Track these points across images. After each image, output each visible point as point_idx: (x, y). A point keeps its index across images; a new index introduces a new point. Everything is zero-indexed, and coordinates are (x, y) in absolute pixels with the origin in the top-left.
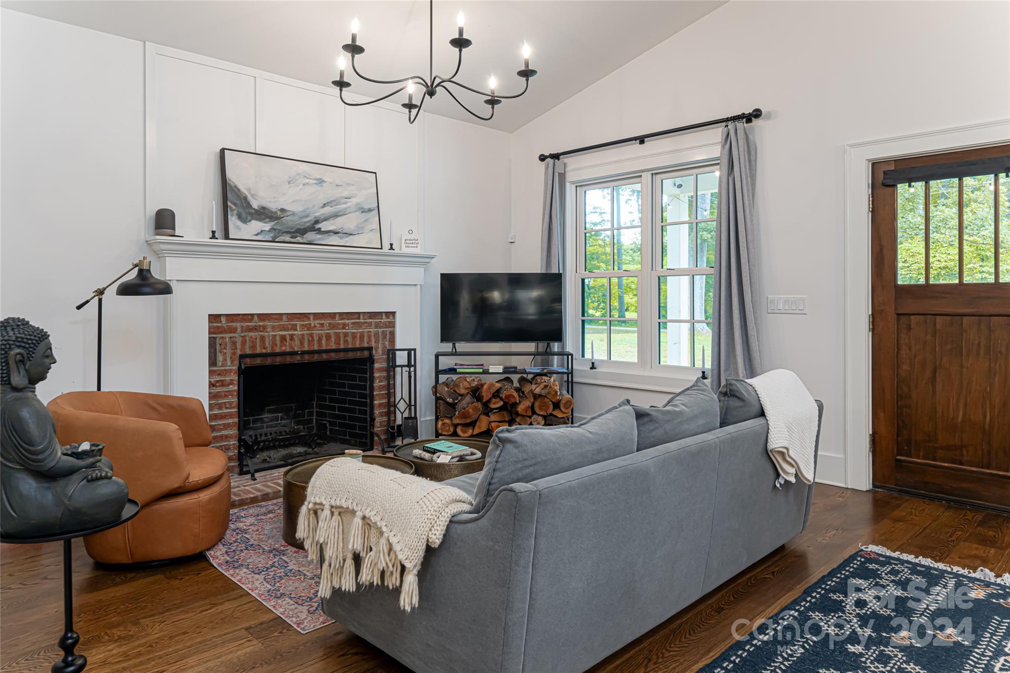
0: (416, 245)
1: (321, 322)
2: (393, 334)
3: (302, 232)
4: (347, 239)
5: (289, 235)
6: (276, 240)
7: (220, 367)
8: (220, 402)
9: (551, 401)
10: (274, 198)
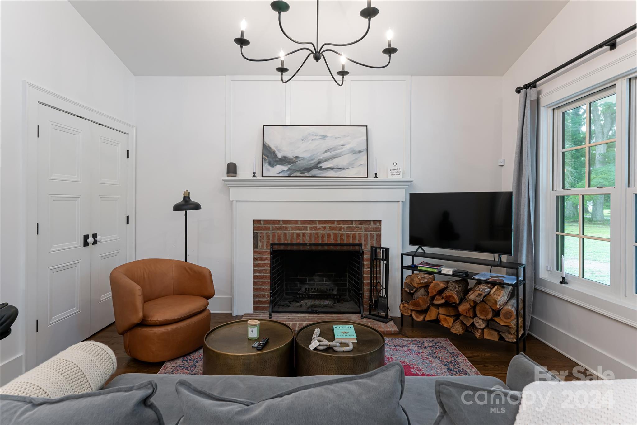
0: (398, 173)
1: (324, 226)
2: (379, 236)
3: (309, 169)
4: (341, 172)
5: (300, 172)
6: (291, 176)
7: (259, 249)
8: (260, 269)
9: (492, 309)
10: (292, 150)
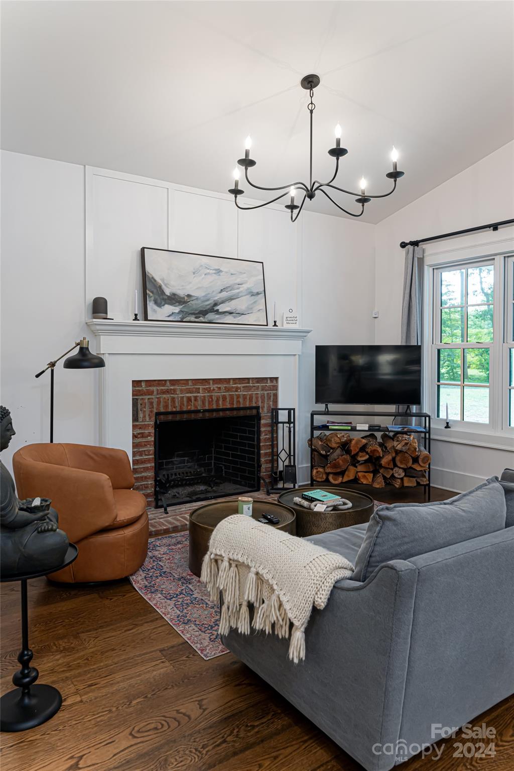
0: (295, 322)
1: (219, 386)
2: (276, 396)
3: (204, 313)
4: (240, 318)
5: (194, 316)
6: (184, 320)
7: (141, 422)
8: (141, 450)
9: (411, 456)
10: (183, 286)
